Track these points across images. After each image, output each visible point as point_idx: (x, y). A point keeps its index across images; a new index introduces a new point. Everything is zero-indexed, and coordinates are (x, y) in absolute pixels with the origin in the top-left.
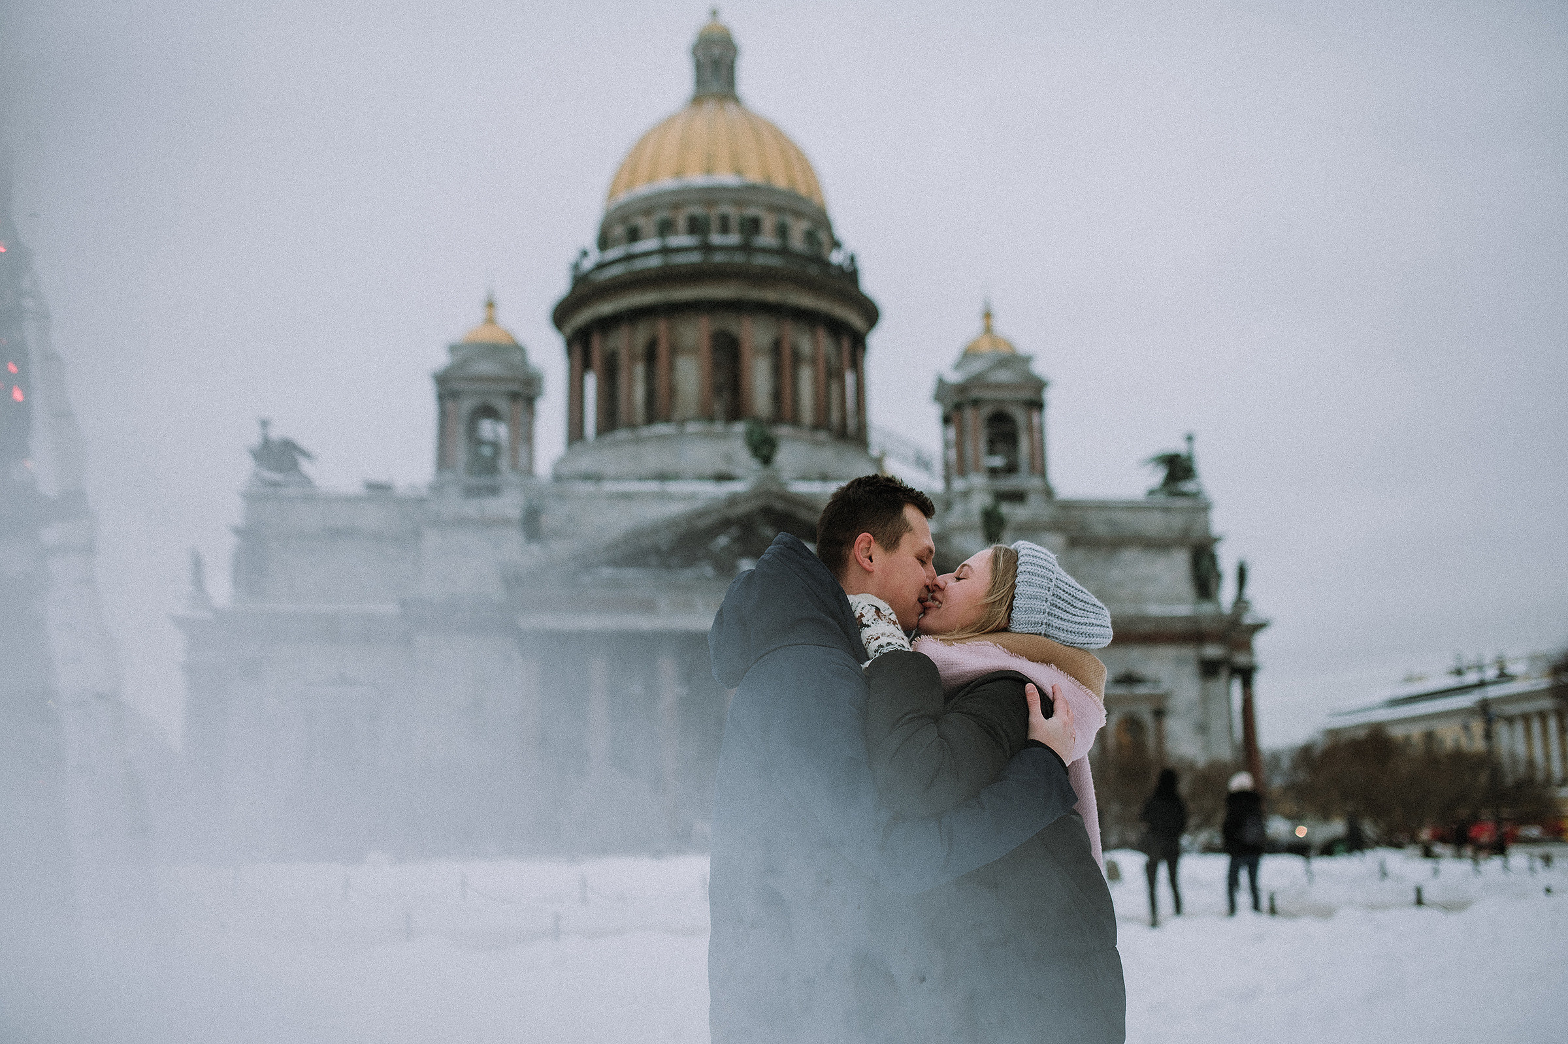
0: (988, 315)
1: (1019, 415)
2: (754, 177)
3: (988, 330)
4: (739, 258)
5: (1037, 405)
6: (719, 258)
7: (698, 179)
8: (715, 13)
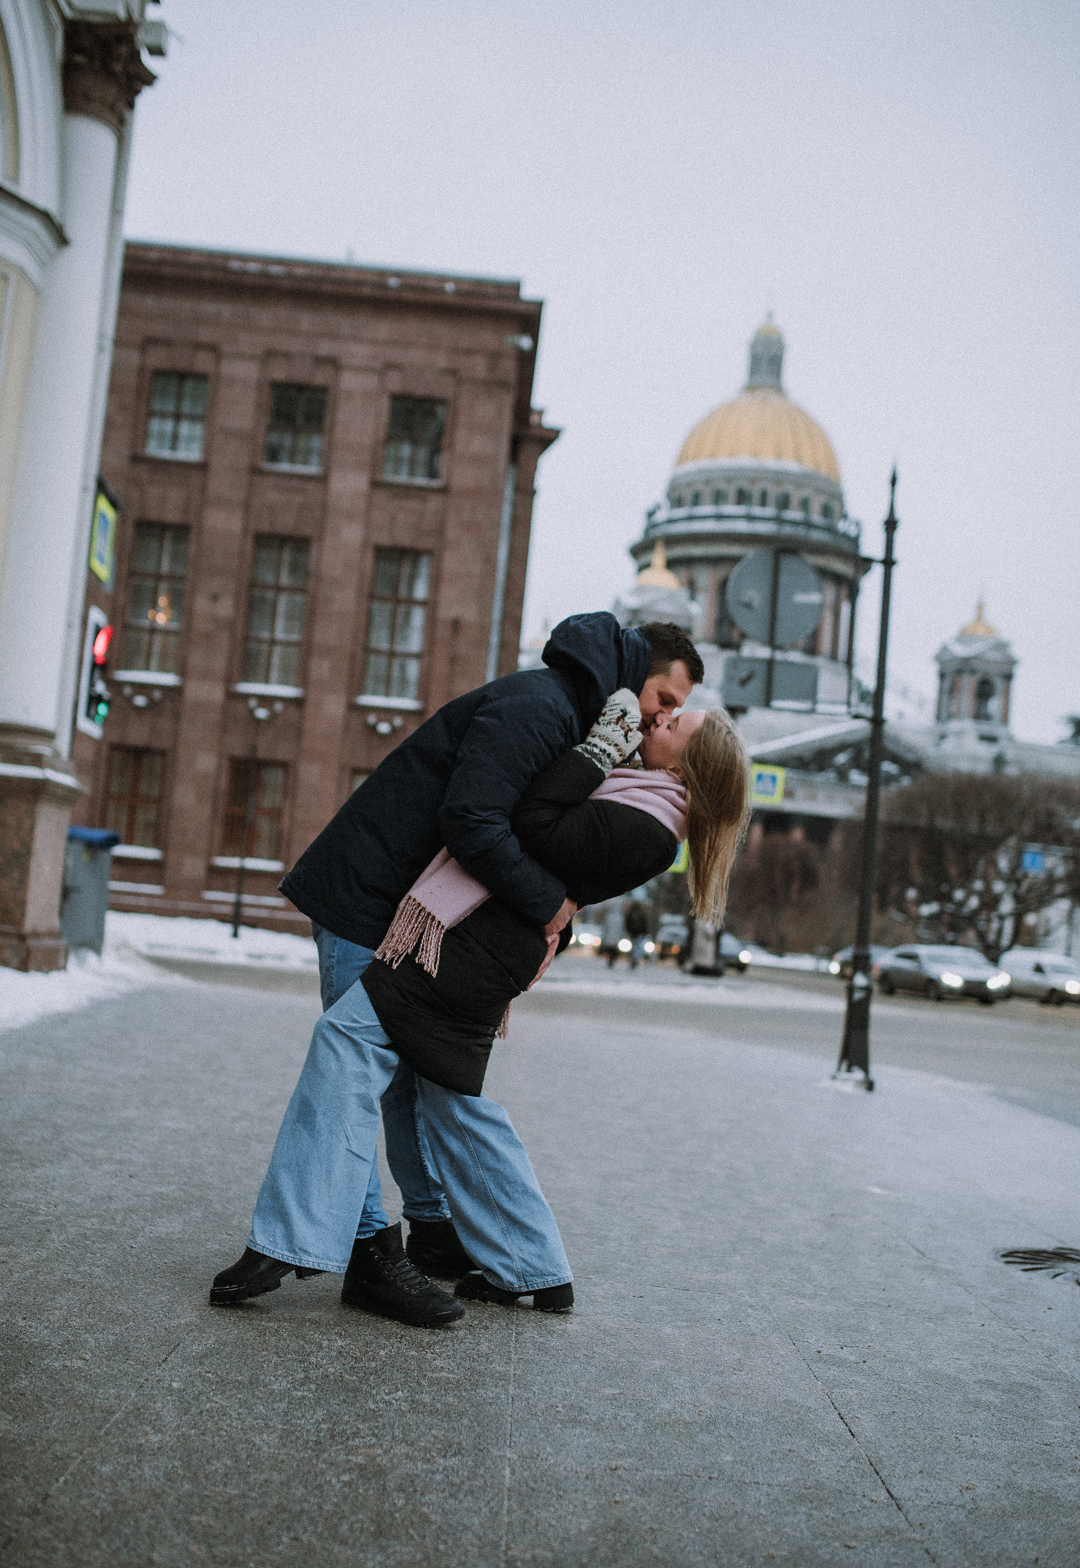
0: (980, 607)
1: (999, 684)
2: (807, 466)
3: (980, 617)
4: (801, 531)
5: (1008, 677)
6: (788, 530)
7: (770, 463)
8: (770, 315)
